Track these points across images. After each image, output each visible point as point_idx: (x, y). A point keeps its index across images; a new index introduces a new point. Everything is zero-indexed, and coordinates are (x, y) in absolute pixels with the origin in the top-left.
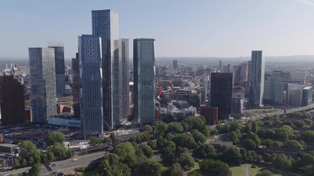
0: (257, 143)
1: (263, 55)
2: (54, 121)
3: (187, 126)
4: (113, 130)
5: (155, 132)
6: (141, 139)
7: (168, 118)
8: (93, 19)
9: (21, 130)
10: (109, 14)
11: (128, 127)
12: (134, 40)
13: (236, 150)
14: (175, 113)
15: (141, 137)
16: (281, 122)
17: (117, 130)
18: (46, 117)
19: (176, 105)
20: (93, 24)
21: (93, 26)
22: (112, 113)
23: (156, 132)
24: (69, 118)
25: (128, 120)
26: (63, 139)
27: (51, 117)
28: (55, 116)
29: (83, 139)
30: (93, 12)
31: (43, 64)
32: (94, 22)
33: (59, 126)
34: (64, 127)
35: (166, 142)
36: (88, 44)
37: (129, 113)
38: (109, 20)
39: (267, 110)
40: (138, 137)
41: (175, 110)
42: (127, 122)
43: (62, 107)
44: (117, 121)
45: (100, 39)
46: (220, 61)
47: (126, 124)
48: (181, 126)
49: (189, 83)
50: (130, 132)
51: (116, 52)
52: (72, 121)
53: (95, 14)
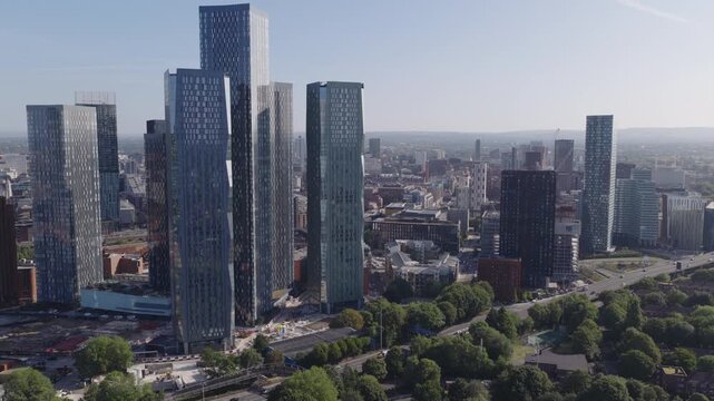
0: (654, 357)
1: (617, 126)
2: (96, 300)
3: (453, 310)
4: (257, 322)
5: (375, 332)
6: (342, 350)
7: (398, 289)
8: (202, 29)
10: (247, 15)
11: (295, 314)
12: (308, 86)
14: (411, 274)
15: (339, 345)
16: (686, 296)
17: (267, 322)
18: (76, 290)
19: (407, 252)
20: (202, 43)
21: (203, 48)
22: (255, 278)
23: (378, 329)
24: (136, 290)
25: (290, 294)
26: (126, 357)
27: (89, 288)
28: (101, 287)
29: (181, 352)
30: (203, 9)
31: (67, 149)
32: (205, 36)
33: (112, 314)
34: (125, 315)
35: (416, 361)
36: (195, 94)
37: (293, 275)
38: (248, 31)
39: (627, 261)
40: (331, 346)
41: (410, 266)
42: (288, 299)
43: (115, 258)
44: (266, 298)
45: (227, 81)
46: (478, 142)
47: (289, 304)
48: (438, 310)
49: (422, 194)
50: (304, 329)
51: (264, 116)
52: (146, 298)
53: (209, 17)
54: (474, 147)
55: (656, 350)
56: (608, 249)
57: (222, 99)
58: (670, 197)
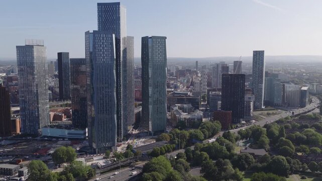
0: (292, 148)
2: (49, 132)
3: (207, 133)
4: (123, 140)
5: (177, 142)
6: (165, 150)
7: (182, 125)
8: (99, 13)
9: (10, 144)
10: (119, 7)
11: (138, 136)
12: (142, 38)
13: (283, 159)
14: (185, 119)
15: (164, 148)
16: (299, 125)
17: (127, 140)
18: (39, 128)
19: (181, 109)
20: (99, 19)
21: (99, 21)
22: (122, 121)
24: (67, 127)
25: (133, 128)
27: (46, 127)
28: (51, 127)
30: (99, 4)
31: (35, 65)
32: (100, 16)
33: (58, 138)
34: (64, 139)
35: (199, 153)
36: (101, 42)
37: (134, 120)
38: (119, 14)
39: (271, 112)
40: (161, 148)
41: (184, 115)
42: (133, 130)
43: (52, 114)
44: (126, 130)
45: (114, 35)
46: (197, 62)
47: (134, 132)
48: (201, 133)
49: (178, 85)
50: (144, 142)
52: (73, 131)
53: (101, 8)
54: (195, 64)
55: (293, 146)
56: (263, 107)
57: (112, 44)
58: (286, 85)
